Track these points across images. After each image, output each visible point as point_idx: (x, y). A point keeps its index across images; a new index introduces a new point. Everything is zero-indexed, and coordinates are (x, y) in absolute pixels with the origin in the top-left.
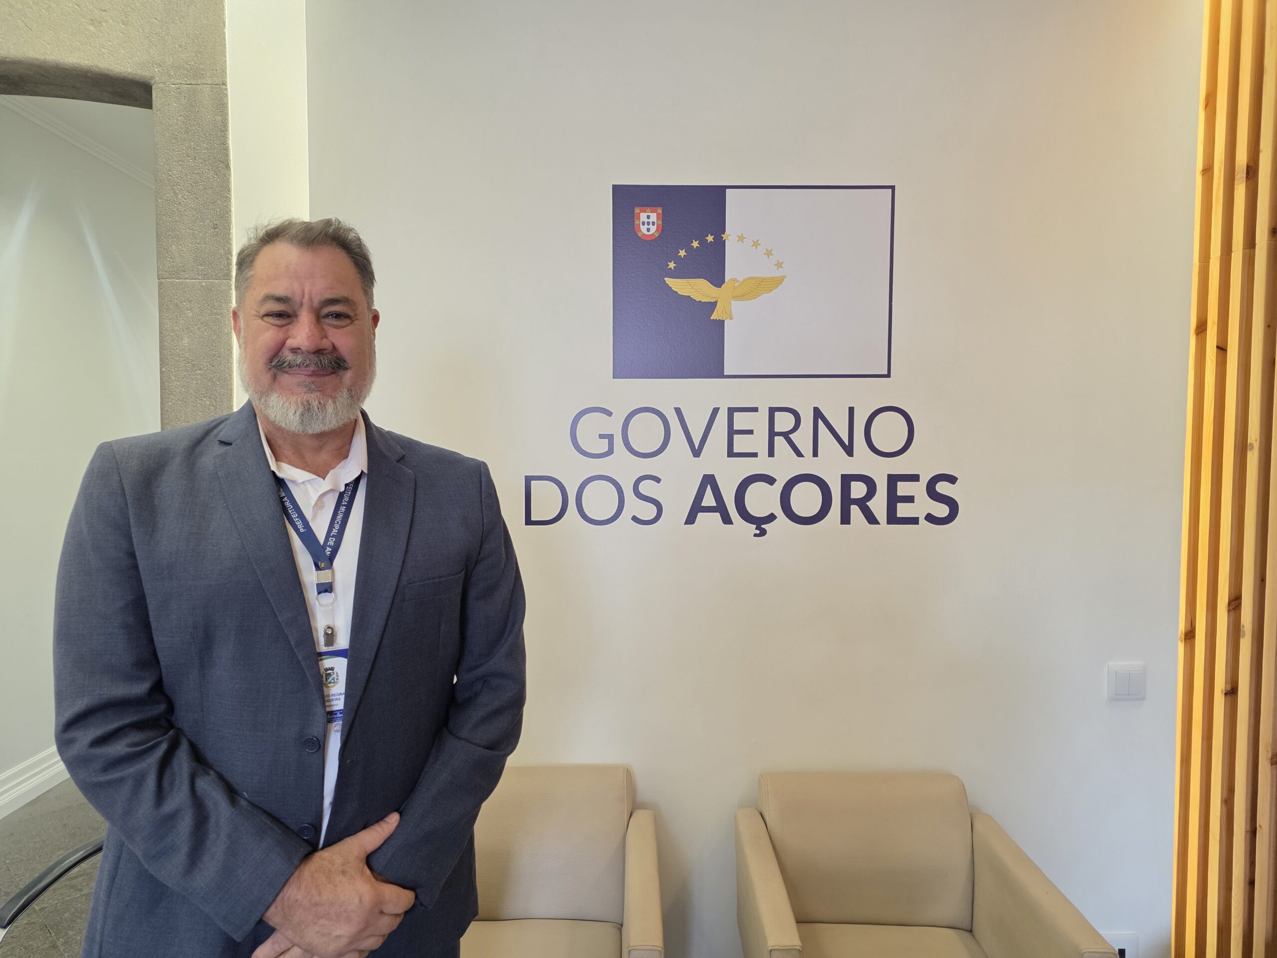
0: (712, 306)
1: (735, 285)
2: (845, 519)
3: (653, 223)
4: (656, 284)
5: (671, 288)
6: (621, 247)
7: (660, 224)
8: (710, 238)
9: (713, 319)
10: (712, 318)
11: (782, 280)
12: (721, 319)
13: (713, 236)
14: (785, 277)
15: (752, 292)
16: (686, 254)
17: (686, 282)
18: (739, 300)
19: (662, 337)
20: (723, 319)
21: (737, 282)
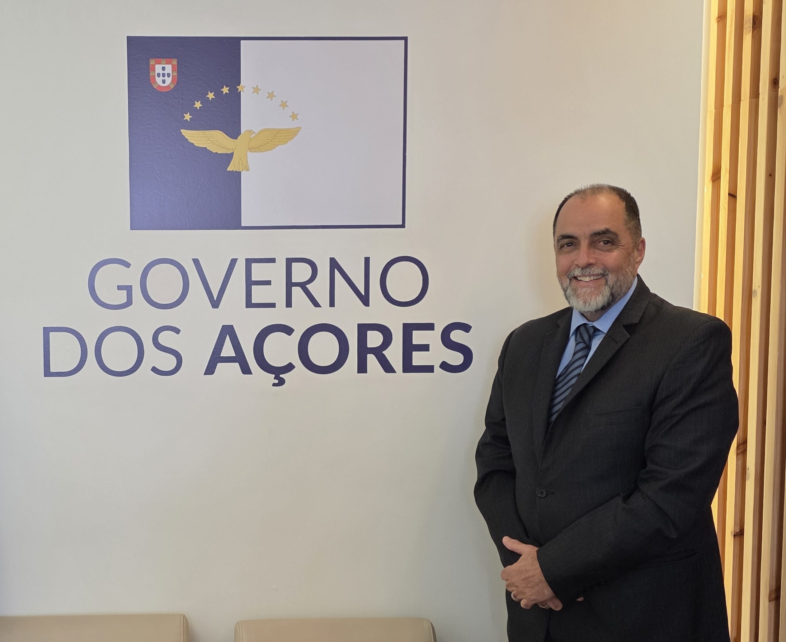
0: (228, 157)
1: (251, 136)
2: (362, 368)
3: (169, 75)
4: (173, 136)
5: (187, 139)
6: (136, 99)
7: (175, 76)
8: (225, 90)
9: (230, 171)
10: (228, 170)
11: (298, 131)
12: (238, 171)
13: (229, 88)
14: (300, 128)
15: (268, 143)
16: (201, 106)
17: (202, 133)
18: (256, 152)
19: (179, 188)
20: (240, 171)
21: (253, 134)
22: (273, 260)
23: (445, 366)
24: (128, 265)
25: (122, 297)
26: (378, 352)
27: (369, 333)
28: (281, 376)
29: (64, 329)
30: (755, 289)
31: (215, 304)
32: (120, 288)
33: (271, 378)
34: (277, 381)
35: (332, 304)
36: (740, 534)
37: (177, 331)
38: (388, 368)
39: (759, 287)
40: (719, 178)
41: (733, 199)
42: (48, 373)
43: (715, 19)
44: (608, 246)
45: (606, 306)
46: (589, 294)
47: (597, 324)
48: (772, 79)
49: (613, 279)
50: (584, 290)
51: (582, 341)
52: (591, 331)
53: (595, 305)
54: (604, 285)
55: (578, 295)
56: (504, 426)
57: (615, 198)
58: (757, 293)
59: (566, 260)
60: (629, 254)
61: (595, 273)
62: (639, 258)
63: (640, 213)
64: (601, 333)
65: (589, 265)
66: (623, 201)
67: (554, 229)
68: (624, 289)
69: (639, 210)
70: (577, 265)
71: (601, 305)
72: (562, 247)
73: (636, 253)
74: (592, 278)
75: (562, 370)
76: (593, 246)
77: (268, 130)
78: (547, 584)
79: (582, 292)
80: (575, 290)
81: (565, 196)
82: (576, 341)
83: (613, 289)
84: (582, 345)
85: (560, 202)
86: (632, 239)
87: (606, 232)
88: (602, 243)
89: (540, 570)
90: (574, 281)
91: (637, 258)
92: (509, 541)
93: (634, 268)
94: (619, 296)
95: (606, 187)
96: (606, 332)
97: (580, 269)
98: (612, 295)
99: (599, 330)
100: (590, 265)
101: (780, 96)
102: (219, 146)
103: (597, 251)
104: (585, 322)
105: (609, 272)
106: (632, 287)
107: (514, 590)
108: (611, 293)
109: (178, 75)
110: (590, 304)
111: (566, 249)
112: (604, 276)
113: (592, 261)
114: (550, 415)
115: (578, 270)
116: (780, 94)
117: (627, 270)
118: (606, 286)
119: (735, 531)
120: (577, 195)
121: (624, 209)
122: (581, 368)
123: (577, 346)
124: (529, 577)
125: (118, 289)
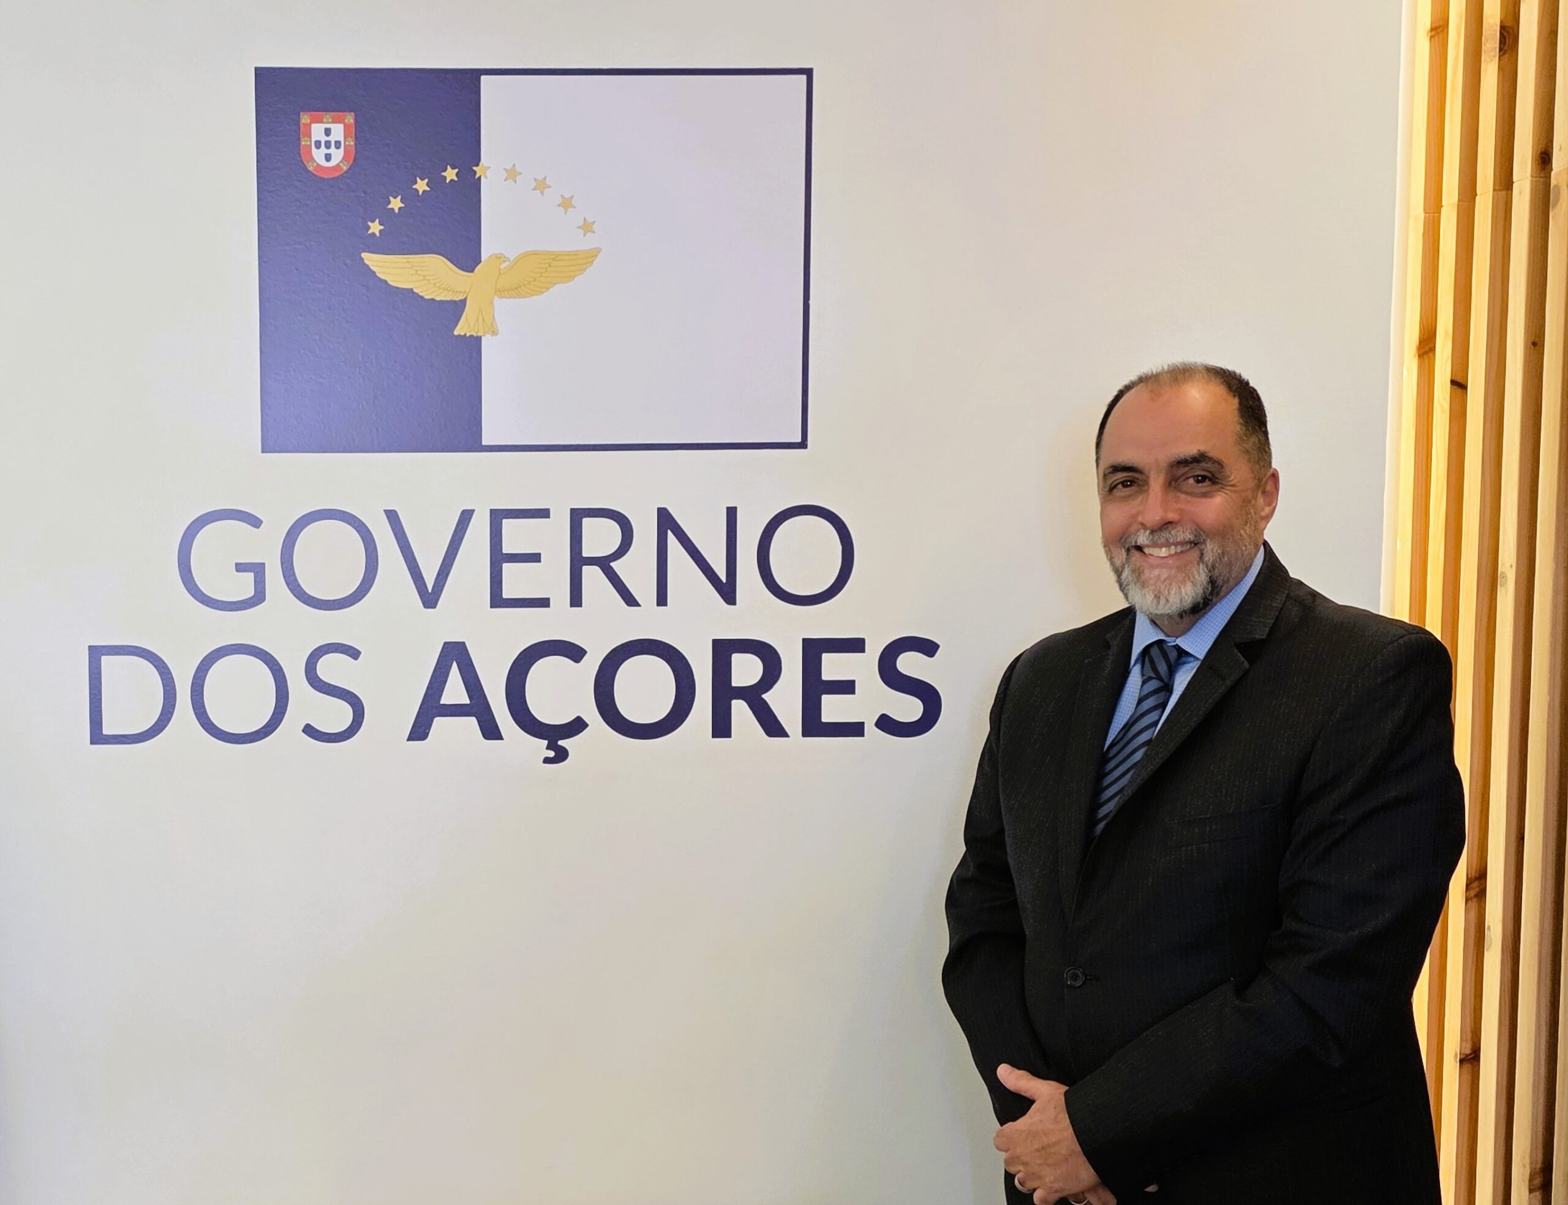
0: (456, 308)
1: (502, 267)
2: (721, 727)
3: (338, 145)
4: (346, 265)
5: (375, 273)
6: (272, 191)
7: (349, 145)
8: (450, 174)
9: (459, 335)
10: (456, 333)
11: (593, 257)
12: (475, 335)
13: (457, 170)
14: (598, 250)
15: (535, 280)
16: (403, 205)
17: (405, 260)
18: (510, 297)
19: (357, 370)
20: (479, 334)
21: (505, 261)
22: (544, 513)
23: (886, 724)
24: (256, 522)
25: (244, 588)
26: (754, 696)
27: (736, 658)
28: (560, 743)
29: (131, 649)
30: (1503, 570)
31: (430, 599)
32: (240, 568)
33: (540, 747)
34: (551, 754)
35: (662, 600)
36: (1472, 1059)
37: (354, 654)
38: (772, 727)
39: (1511, 566)
40: (1432, 349)
41: (1459, 391)
42: (98, 737)
43: (1426, 34)
44: (1205, 486)
45: (1201, 605)
46: (1165, 580)
47: (1184, 643)
48: (1539, 152)
49: (1215, 551)
50: (1156, 572)
51: (1154, 676)
52: (1173, 655)
53: (1179, 602)
54: (1196, 562)
55: (1144, 582)
56: (1002, 845)
57: (1218, 390)
58: (1506, 580)
59: (1120, 513)
60: (1246, 502)
61: (1178, 540)
62: (1267, 510)
63: (1268, 419)
64: (1192, 659)
65: (1167, 525)
66: (1234, 396)
67: (1097, 452)
68: (1236, 569)
69: (1267, 414)
70: (1142, 524)
71: (1189, 601)
72: (1112, 489)
73: (1261, 500)
74: (1173, 550)
75: (1116, 733)
76: (1175, 488)
77: (536, 253)
78: (1085, 1159)
79: (1152, 576)
80: (1138, 573)
81: (1120, 386)
82: (1143, 675)
83: (1214, 570)
84: (1153, 685)
85: (1110, 398)
86: (1253, 473)
87: (1200, 458)
88: (1191, 481)
89: (1071, 1130)
90: (1136, 555)
91: (1263, 509)
92: (1011, 1073)
93: (1256, 529)
94: (1226, 585)
95: (1200, 369)
96: (1201, 657)
97: (1148, 532)
98: (1212, 581)
99: (1187, 654)
100: (1169, 525)
101: (1555, 186)
102: (437, 285)
103: (1183, 496)
104: (1160, 638)
105: (1207, 536)
106: (1253, 567)
107: (1020, 1171)
108: (1210, 577)
109: (356, 145)
110: (1167, 601)
111: (1121, 492)
112: (1196, 544)
113: (1172, 516)
114: (1092, 821)
115: (1144, 534)
116: (1553, 182)
117: (1242, 532)
118: (1201, 564)
119: (1462, 1052)
120: (1141, 384)
121: (1236, 413)
122: (1153, 729)
123: (1145, 686)
124: (1049, 1146)
125: (237, 571)
